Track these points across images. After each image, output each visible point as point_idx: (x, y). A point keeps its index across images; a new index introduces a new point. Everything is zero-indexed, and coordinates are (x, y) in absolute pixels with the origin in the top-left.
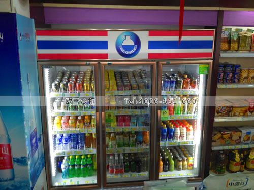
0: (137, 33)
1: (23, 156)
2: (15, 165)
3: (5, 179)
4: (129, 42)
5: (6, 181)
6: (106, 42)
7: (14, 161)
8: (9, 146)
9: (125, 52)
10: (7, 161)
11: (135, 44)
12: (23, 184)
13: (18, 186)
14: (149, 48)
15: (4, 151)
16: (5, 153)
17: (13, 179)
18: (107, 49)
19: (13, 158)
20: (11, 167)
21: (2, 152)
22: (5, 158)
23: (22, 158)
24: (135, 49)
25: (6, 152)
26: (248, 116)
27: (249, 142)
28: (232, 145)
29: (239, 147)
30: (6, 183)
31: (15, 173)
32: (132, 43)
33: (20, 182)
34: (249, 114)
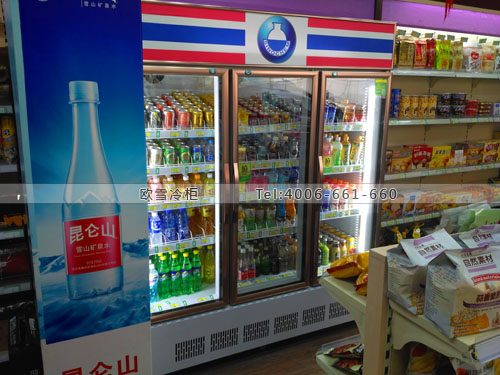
0: (290, 19)
1: (142, 238)
2: (126, 258)
3: (105, 289)
4: (278, 35)
5: (106, 293)
6: (242, 33)
7: (124, 249)
8: (117, 220)
9: (271, 52)
10: (111, 252)
11: (288, 39)
12: (138, 296)
13: (128, 300)
14: (308, 48)
15: (105, 232)
16: (108, 235)
17: (119, 288)
18: (244, 44)
19: (124, 244)
20: (119, 263)
21: (103, 234)
22: (107, 245)
23: (141, 241)
24: (287, 48)
25: (111, 233)
26: (411, 171)
27: (413, 212)
28: (392, 219)
29: (400, 221)
30: (106, 298)
31: (125, 276)
32: (283, 37)
33: (134, 293)
34: (413, 167)
